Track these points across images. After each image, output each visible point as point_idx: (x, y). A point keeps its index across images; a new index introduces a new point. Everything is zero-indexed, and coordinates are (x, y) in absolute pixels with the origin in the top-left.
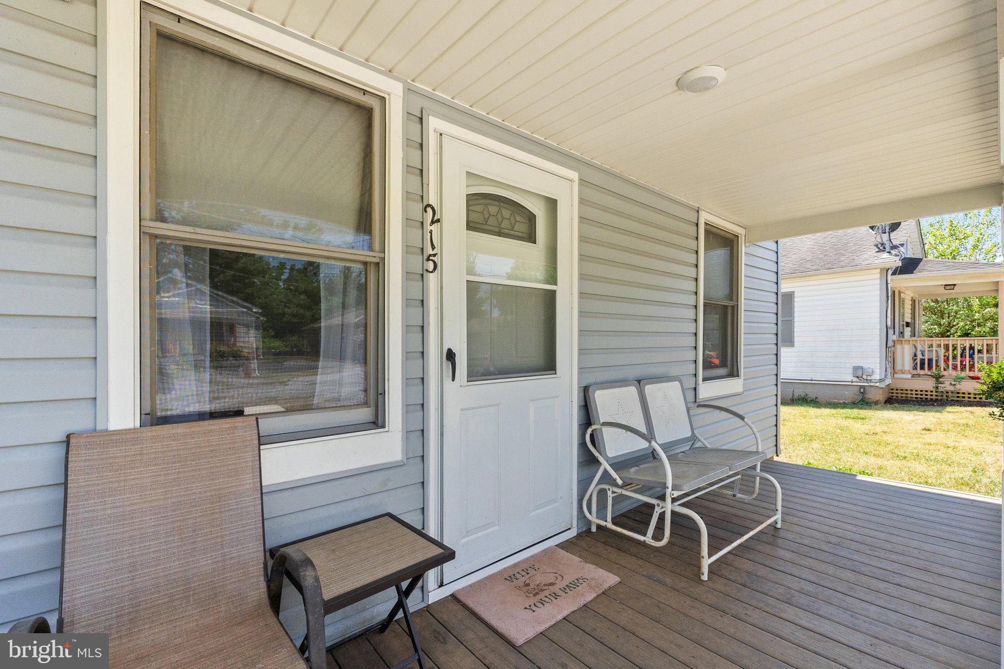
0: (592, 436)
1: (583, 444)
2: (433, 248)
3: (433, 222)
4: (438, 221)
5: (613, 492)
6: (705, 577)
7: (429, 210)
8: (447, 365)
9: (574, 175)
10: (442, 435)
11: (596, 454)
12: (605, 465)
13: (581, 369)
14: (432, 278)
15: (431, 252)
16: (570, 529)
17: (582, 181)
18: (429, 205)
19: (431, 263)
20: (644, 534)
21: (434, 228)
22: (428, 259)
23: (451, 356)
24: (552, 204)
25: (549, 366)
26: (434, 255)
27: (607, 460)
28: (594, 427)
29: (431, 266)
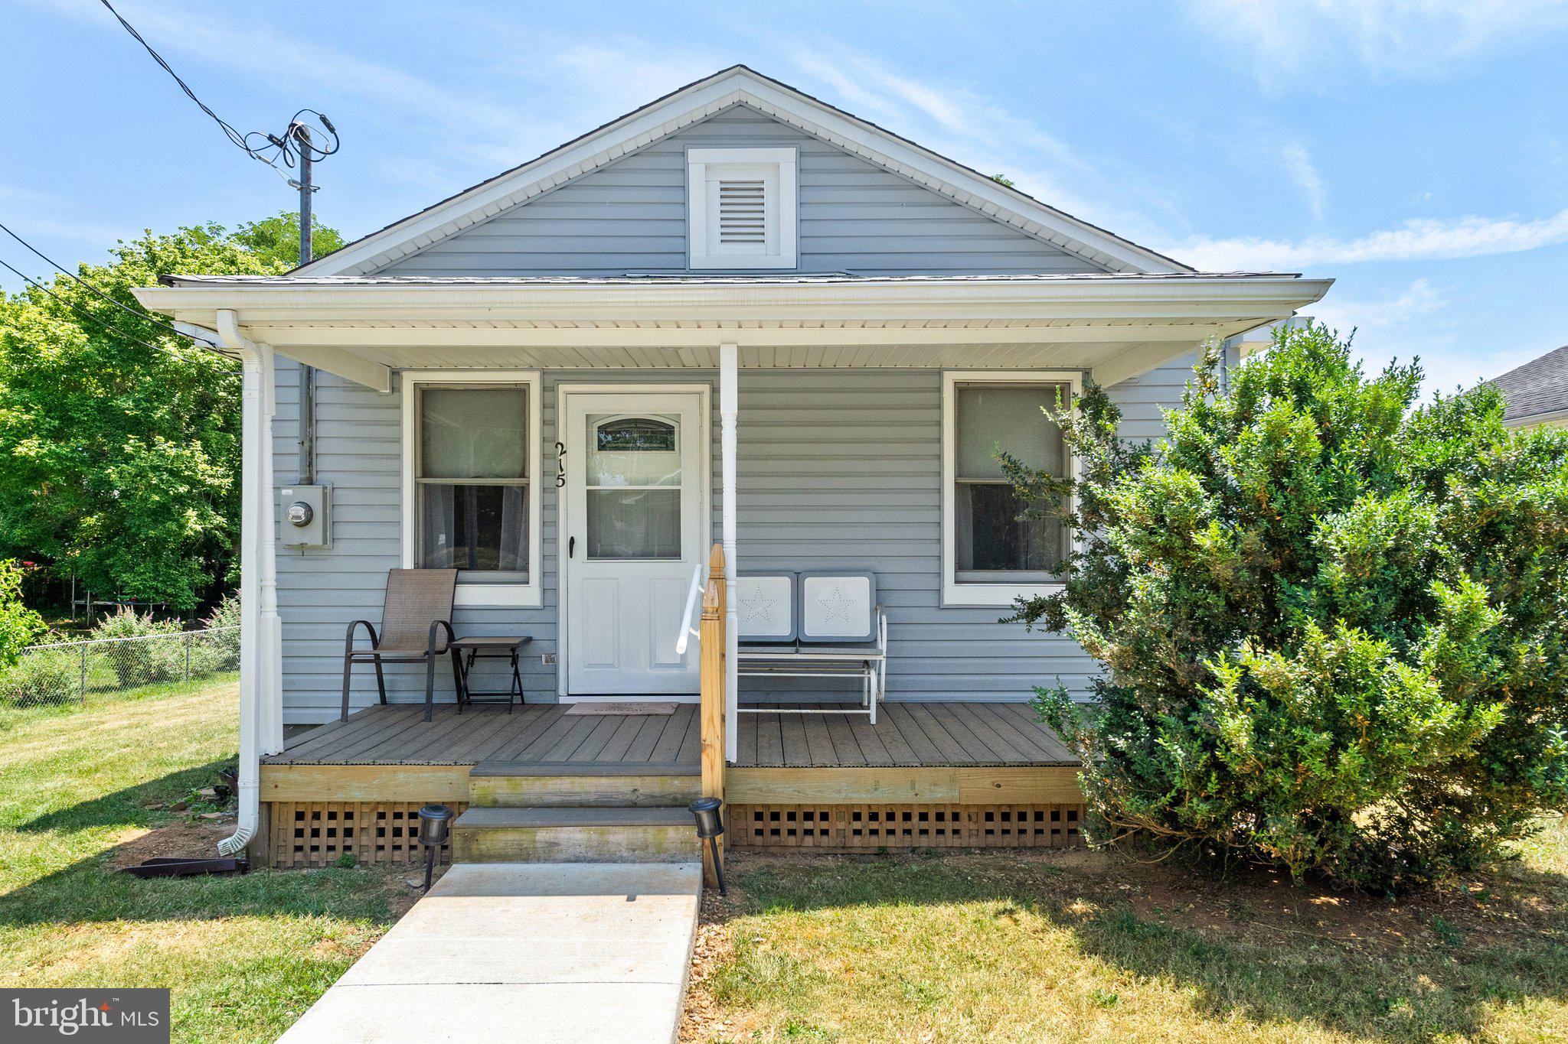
2: (562, 470)
3: (561, 454)
4: (566, 451)
7: (559, 446)
8: (569, 548)
9: (704, 388)
10: (567, 594)
14: (561, 490)
15: (561, 473)
18: (559, 443)
19: (561, 480)
21: (562, 457)
22: (558, 478)
23: (573, 541)
25: (674, 554)
26: (563, 475)
29: (561, 482)
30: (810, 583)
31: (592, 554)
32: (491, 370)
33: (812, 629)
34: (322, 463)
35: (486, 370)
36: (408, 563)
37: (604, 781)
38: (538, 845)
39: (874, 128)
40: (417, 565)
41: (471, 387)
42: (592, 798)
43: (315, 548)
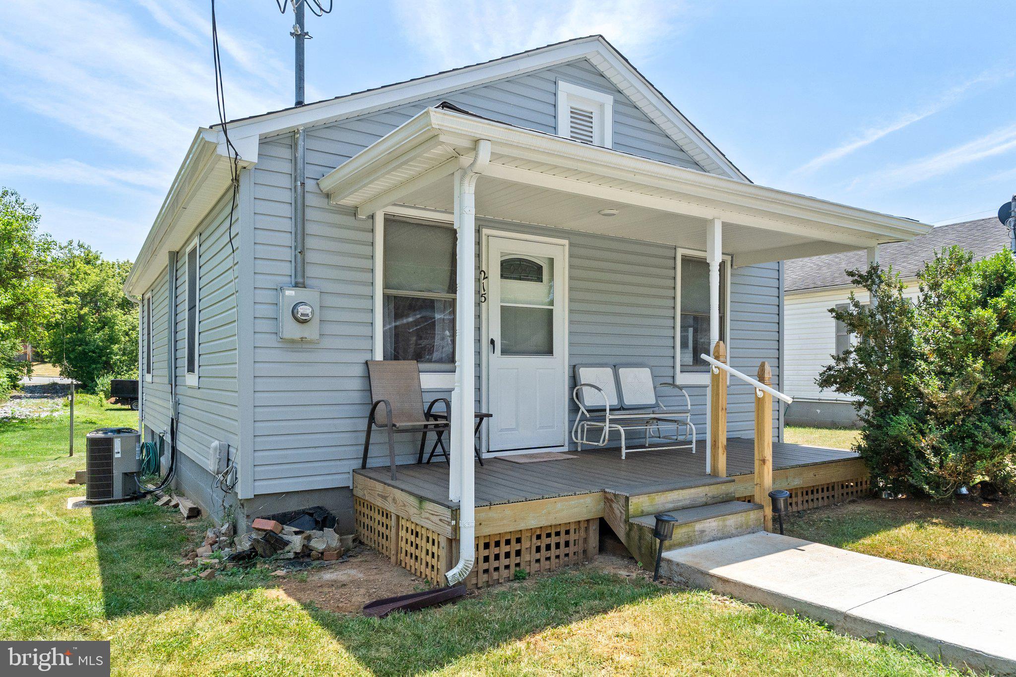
0: (577, 394)
1: (571, 399)
2: (484, 290)
3: (484, 279)
4: (487, 278)
5: (587, 425)
6: (623, 458)
7: (483, 273)
8: (491, 346)
9: (566, 242)
10: (488, 380)
11: (578, 403)
12: (582, 409)
13: (570, 355)
14: (484, 305)
15: (483, 293)
16: (563, 446)
17: (571, 245)
18: (482, 271)
19: (483, 298)
20: (598, 441)
21: (484, 281)
22: (482, 296)
23: (492, 342)
24: (551, 261)
25: (550, 351)
26: (485, 294)
27: (585, 406)
28: (577, 388)
29: (483, 299)
30: (622, 371)
31: (504, 352)
32: (438, 211)
33: (628, 401)
34: (311, 271)
35: (435, 211)
36: (379, 356)
37: (693, 491)
38: (696, 533)
39: (660, 96)
40: (385, 357)
41: (424, 223)
42: (687, 502)
43: (311, 342)
